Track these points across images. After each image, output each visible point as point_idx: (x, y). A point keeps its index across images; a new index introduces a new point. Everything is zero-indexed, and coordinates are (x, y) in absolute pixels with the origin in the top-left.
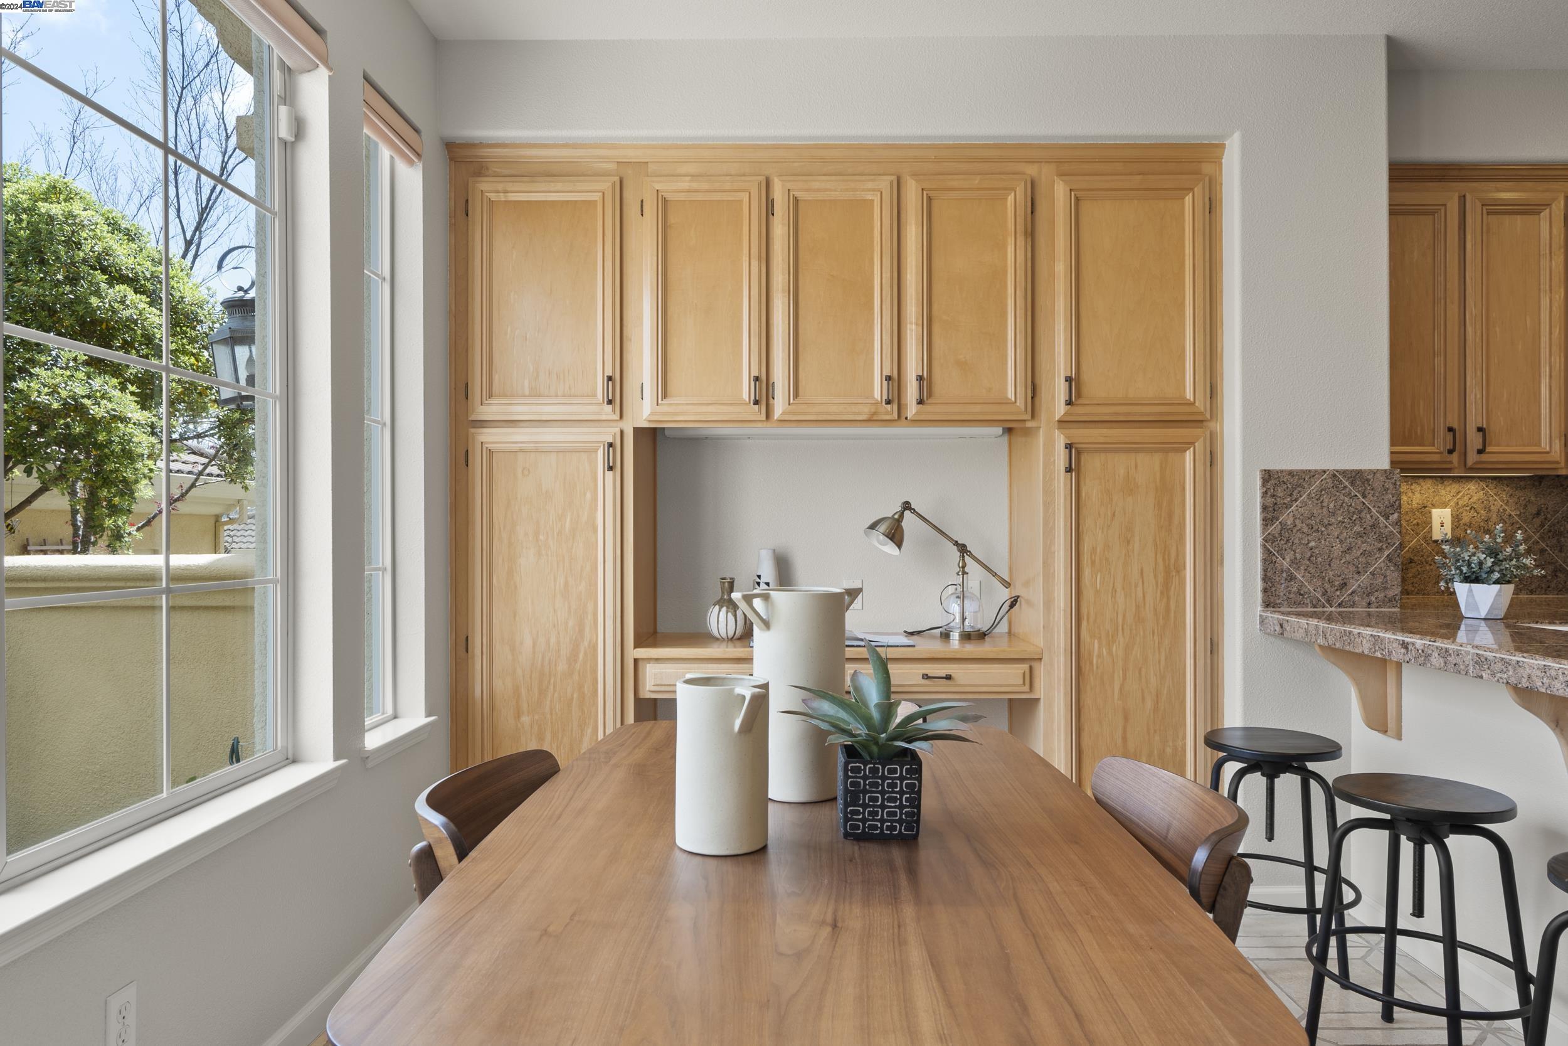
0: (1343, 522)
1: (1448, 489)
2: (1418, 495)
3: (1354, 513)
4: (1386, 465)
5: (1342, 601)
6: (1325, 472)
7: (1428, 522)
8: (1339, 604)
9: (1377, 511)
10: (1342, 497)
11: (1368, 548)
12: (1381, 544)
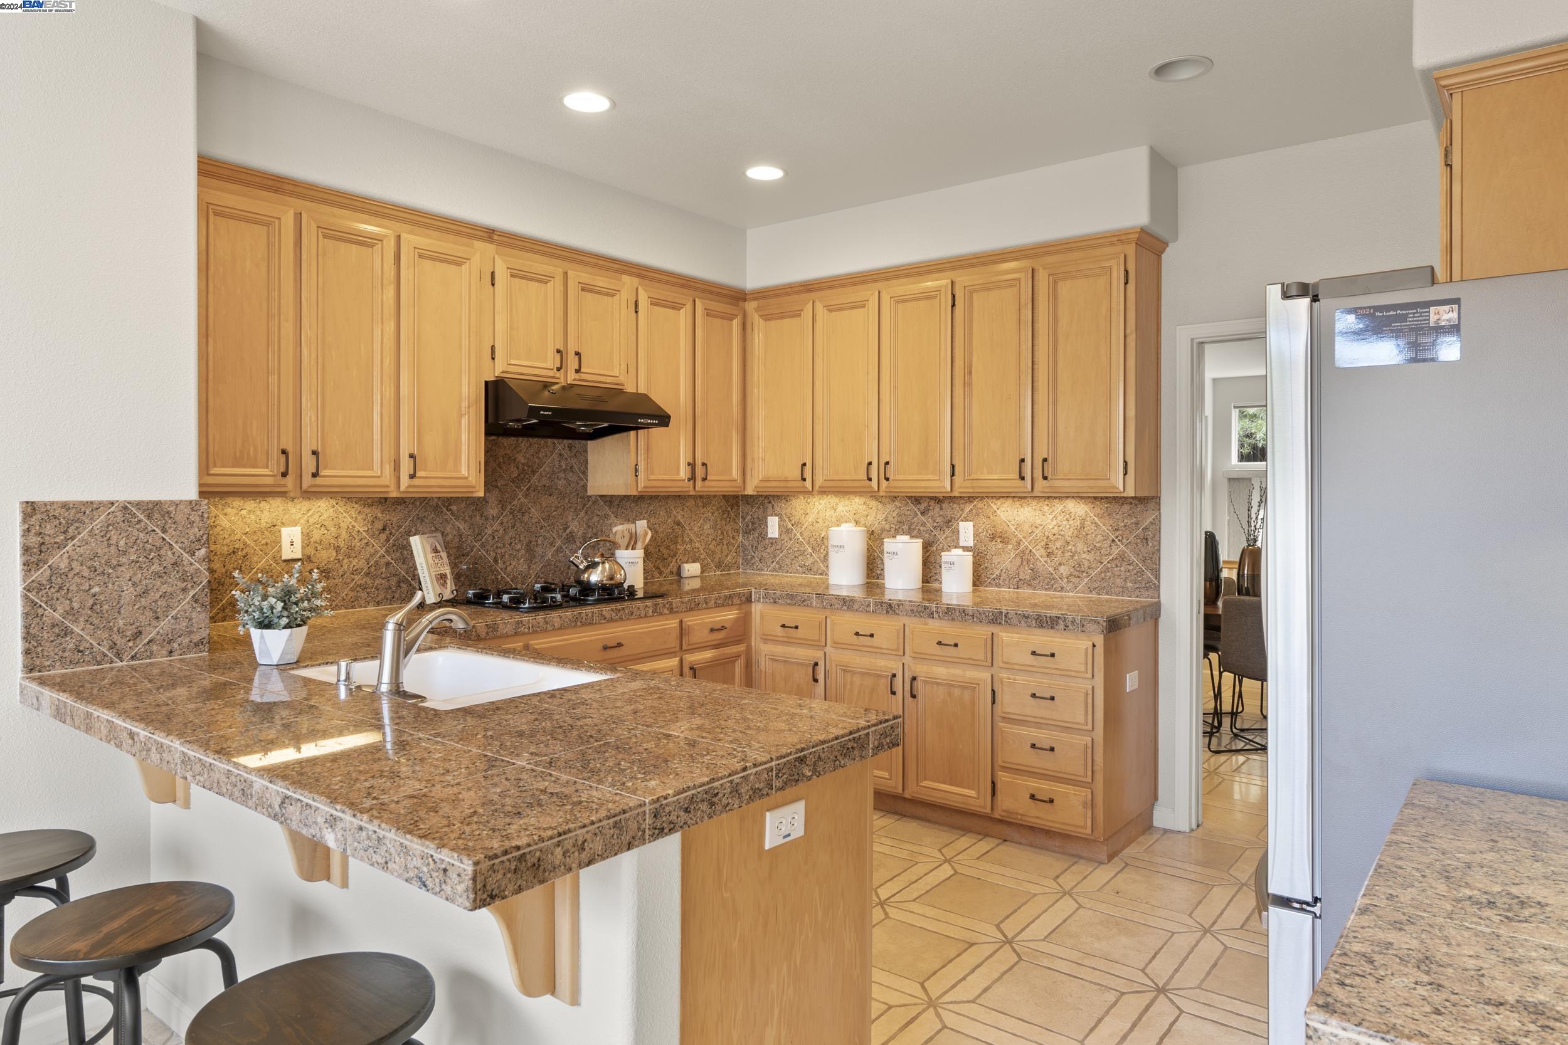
0: (138, 562)
1: (298, 507)
2: (266, 513)
3: (151, 550)
4: (192, 494)
5: (136, 653)
6: (112, 504)
7: (278, 542)
8: (132, 657)
9: (180, 547)
10: (135, 532)
11: (170, 590)
12: (185, 584)
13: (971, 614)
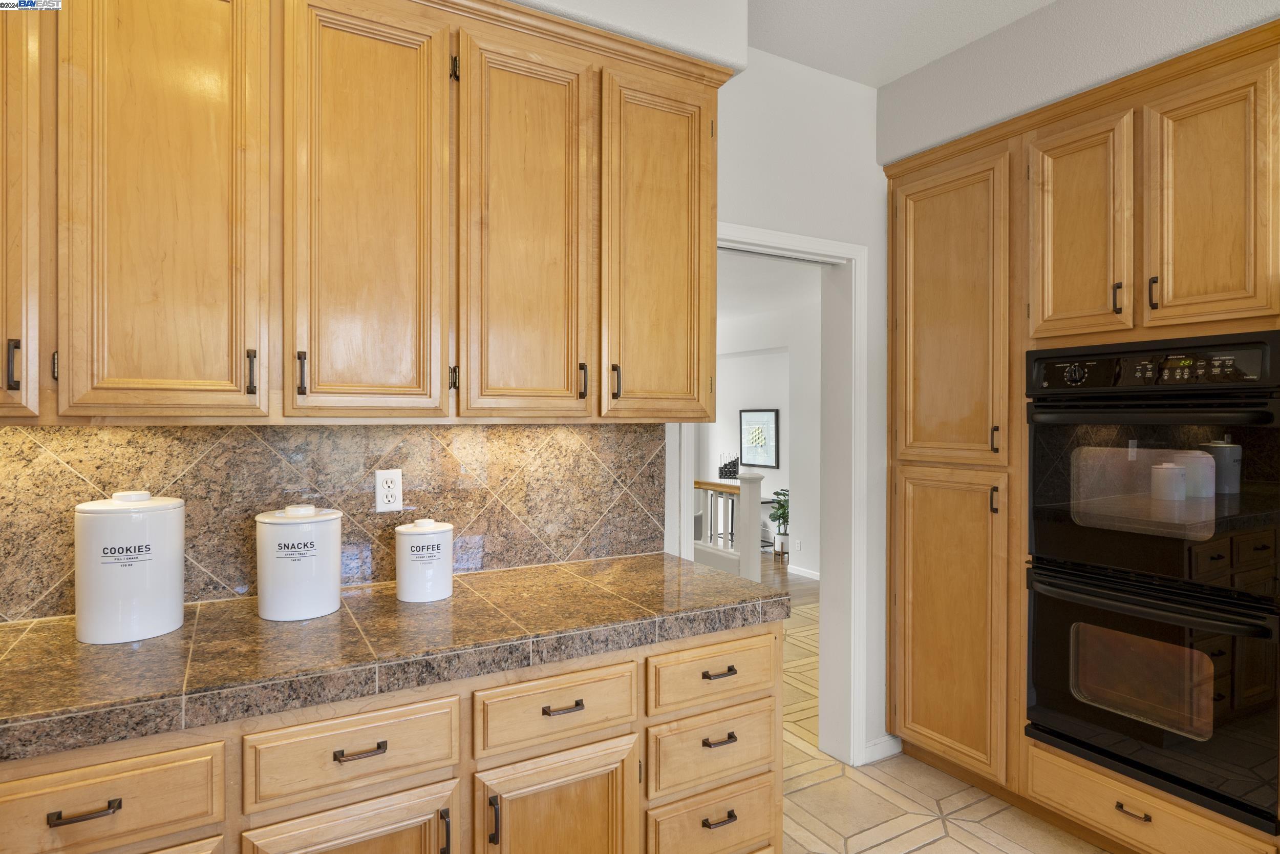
13: (602, 638)
